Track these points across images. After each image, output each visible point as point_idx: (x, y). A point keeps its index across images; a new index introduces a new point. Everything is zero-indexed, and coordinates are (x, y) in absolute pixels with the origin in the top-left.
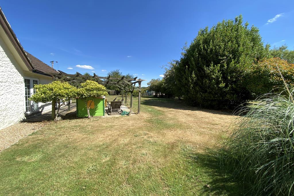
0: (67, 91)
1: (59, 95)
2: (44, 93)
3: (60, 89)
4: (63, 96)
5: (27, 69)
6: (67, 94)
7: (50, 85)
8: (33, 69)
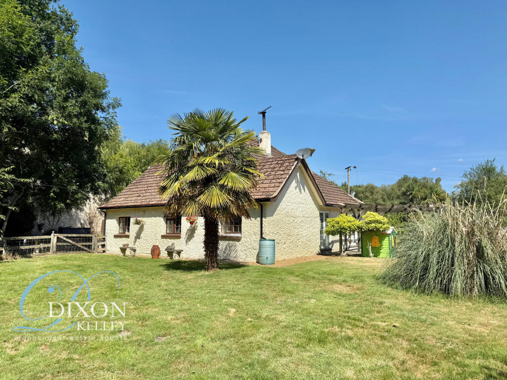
0: (349, 224)
1: (344, 228)
2: (333, 226)
3: (344, 222)
4: (346, 229)
5: (321, 204)
6: (349, 227)
7: (337, 219)
8: (326, 202)
